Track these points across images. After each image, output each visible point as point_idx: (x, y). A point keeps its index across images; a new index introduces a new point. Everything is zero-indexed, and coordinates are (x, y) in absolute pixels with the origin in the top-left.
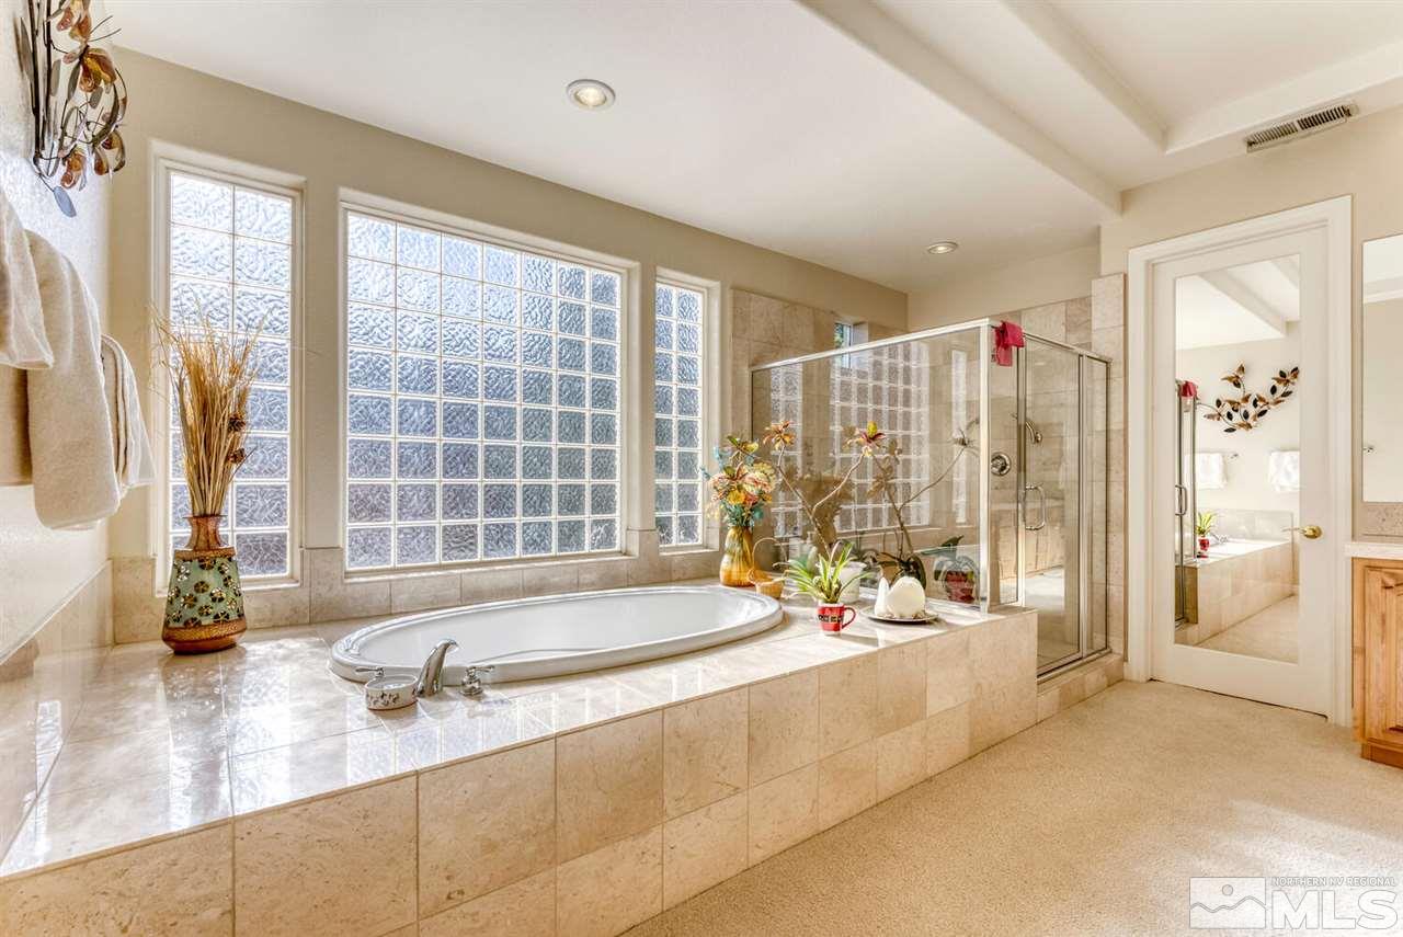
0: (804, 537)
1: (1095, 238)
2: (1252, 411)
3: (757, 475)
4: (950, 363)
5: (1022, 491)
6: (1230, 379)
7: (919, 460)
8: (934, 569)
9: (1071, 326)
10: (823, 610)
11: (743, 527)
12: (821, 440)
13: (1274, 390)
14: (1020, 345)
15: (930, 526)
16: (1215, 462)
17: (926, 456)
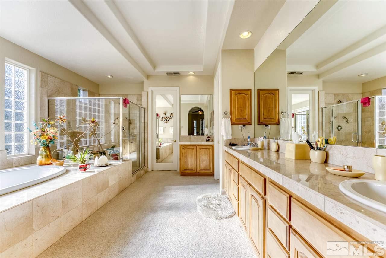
0: (68, 149)
1: (142, 83)
2: (167, 120)
3: (52, 131)
4: (110, 104)
5: (129, 135)
6: (164, 113)
7: (102, 127)
8: (108, 154)
9: (138, 100)
10: (81, 166)
11: (47, 147)
12: (73, 121)
13: (170, 116)
14: (129, 103)
15: (105, 144)
16: (162, 128)
17: (104, 126)
